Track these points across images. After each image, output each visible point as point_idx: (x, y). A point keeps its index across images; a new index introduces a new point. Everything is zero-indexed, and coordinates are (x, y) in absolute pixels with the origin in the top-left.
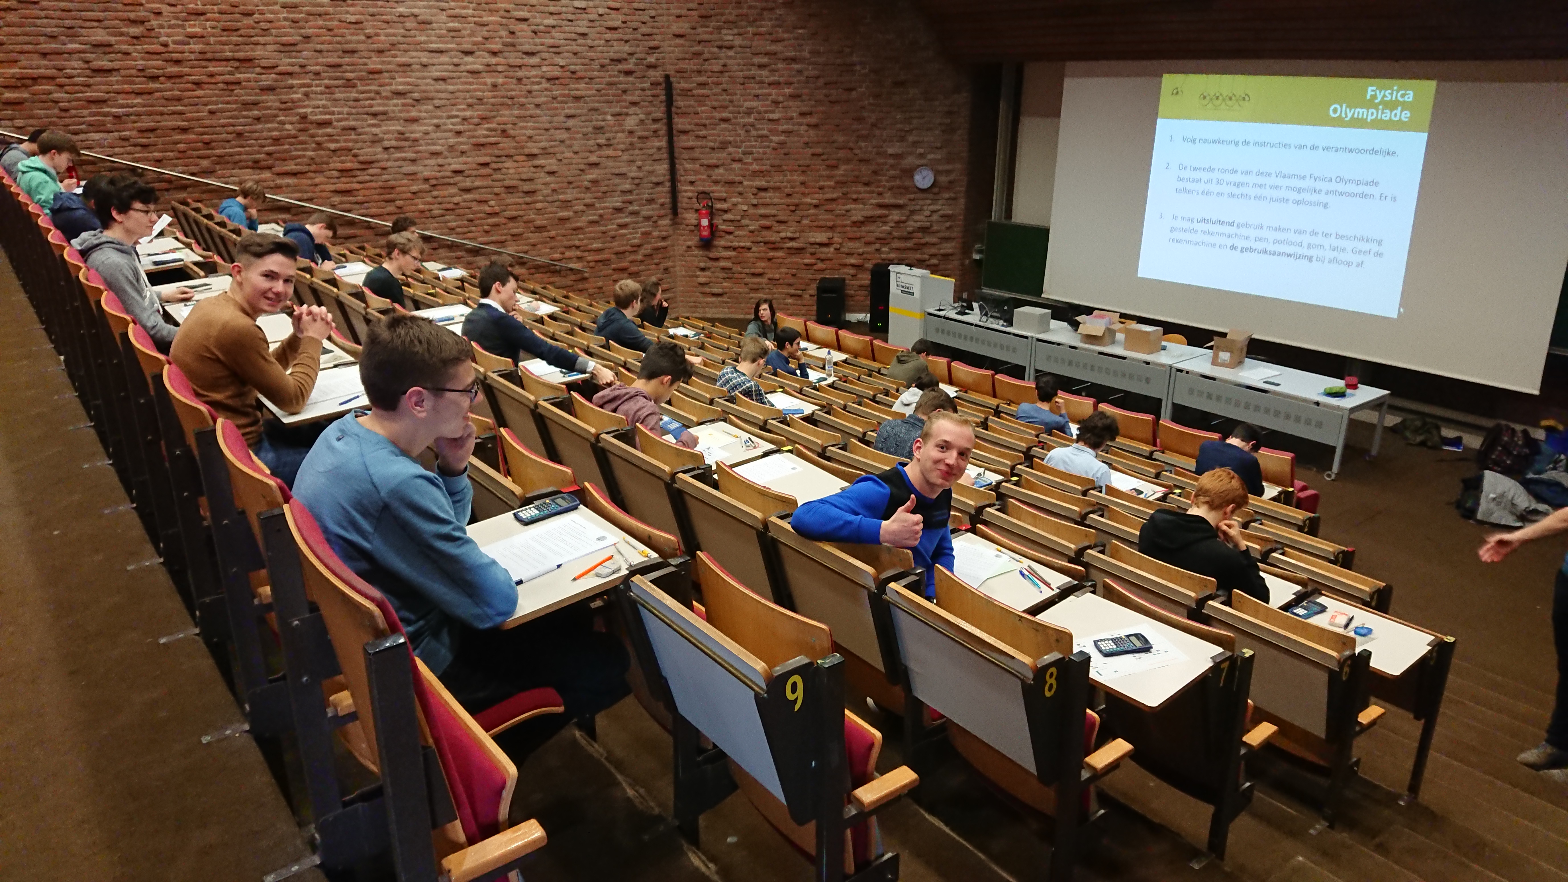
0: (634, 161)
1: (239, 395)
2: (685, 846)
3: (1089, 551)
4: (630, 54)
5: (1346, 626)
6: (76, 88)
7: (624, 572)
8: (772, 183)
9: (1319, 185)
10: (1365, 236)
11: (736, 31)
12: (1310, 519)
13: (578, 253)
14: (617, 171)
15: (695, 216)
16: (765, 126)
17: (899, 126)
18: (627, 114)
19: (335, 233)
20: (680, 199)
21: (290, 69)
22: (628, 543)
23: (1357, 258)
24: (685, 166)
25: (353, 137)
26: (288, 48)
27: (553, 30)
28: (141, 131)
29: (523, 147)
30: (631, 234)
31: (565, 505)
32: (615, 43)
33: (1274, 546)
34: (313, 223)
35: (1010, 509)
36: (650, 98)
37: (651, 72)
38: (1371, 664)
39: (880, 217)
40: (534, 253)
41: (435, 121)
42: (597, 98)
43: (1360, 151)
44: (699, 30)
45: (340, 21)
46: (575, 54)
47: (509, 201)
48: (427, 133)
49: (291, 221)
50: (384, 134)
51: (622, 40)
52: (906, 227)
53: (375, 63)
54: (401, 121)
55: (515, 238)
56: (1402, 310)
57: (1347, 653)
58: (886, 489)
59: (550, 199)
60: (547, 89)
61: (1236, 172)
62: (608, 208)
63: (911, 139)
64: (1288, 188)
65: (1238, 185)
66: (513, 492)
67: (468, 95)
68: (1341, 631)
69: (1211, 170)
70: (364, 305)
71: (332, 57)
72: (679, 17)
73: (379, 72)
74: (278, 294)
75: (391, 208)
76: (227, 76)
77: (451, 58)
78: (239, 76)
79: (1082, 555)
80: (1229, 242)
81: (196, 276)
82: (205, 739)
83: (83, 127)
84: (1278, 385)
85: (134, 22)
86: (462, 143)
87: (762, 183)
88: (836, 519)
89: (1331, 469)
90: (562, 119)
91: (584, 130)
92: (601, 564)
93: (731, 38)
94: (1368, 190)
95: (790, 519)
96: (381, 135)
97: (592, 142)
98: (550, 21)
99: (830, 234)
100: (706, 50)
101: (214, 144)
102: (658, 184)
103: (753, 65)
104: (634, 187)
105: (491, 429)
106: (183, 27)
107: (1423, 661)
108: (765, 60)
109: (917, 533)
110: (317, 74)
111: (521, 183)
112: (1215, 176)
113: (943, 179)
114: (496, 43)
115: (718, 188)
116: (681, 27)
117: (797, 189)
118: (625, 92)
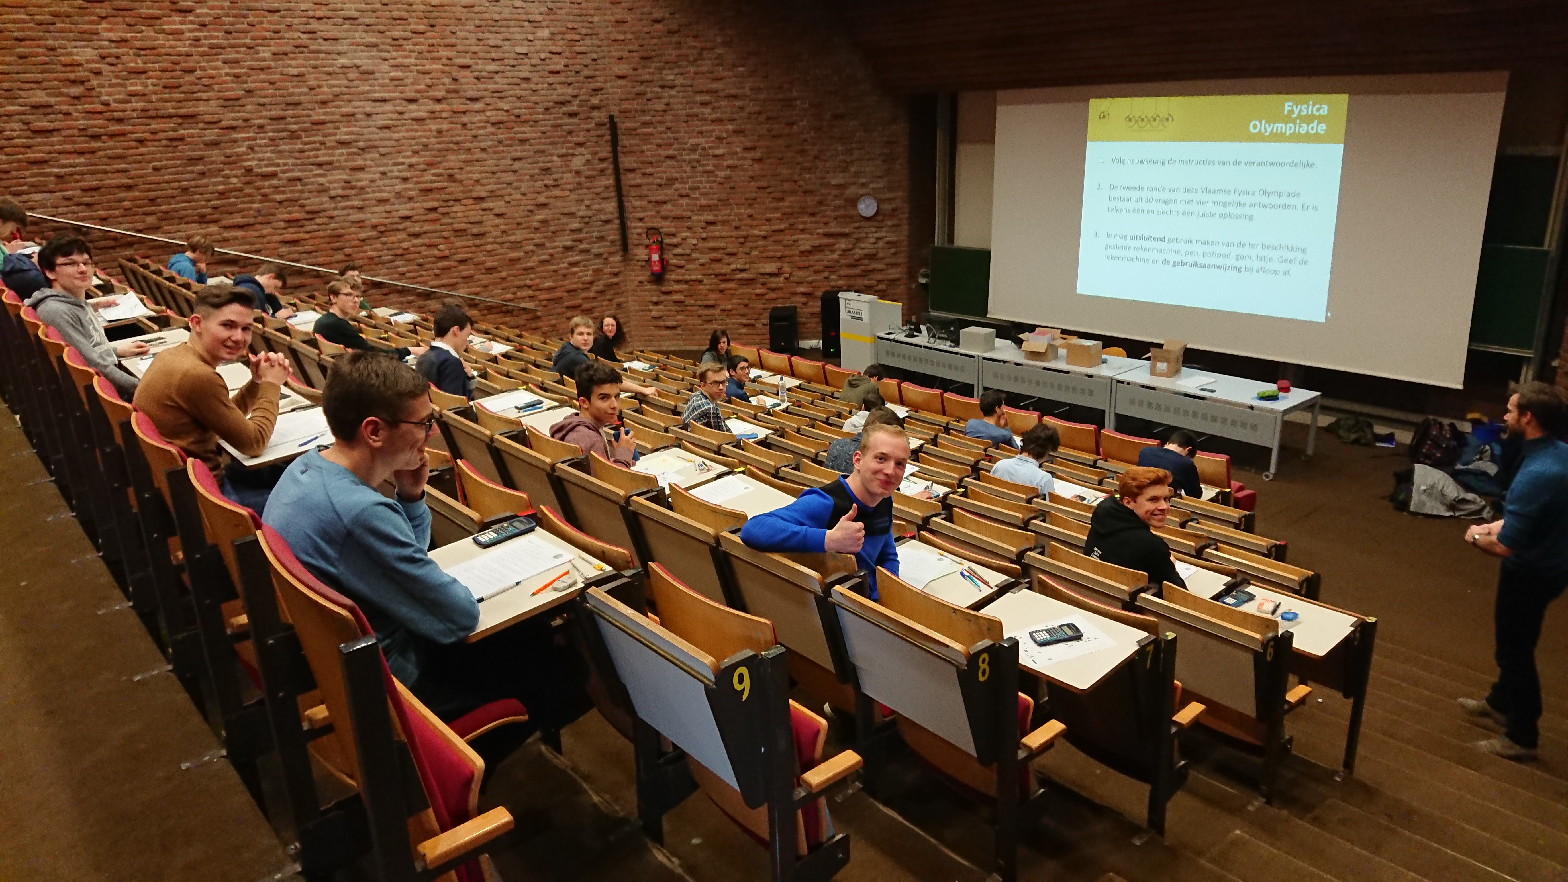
0: (582, 201)
1: (202, 441)
2: (650, 844)
3: (1029, 553)
4: (573, 96)
5: (1274, 612)
6: (16, 149)
7: (580, 585)
8: (719, 217)
9: (1243, 199)
10: (1290, 246)
11: (677, 71)
12: (1245, 516)
13: (531, 293)
14: (566, 211)
15: (646, 251)
16: (711, 162)
17: (841, 157)
18: (573, 155)
19: (284, 283)
20: (630, 236)
21: (233, 123)
22: (583, 559)
23: (1284, 267)
24: (633, 203)
25: (300, 187)
26: (230, 102)
27: (496, 76)
28: (84, 190)
29: (470, 191)
30: (582, 271)
31: (522, 527)
32: (558, 86)
33: (1208, 542)
34: (262, 274)
35: (955, 518)
36: (595, 139)
37: (595, 114)
38: (1294, 645)
39: (827, 245)
40: (486, 294)
41: (382, 169)
42: (543, 140)
43: (1281, 164)
44: (640, 71)
45: (282, 74)
46: (519, 98)
47: (458, 244)
48: (373, 181)
49: (240, 273)
50: (331, 183)
51: (564, 83)
52: (854, 254)
53: (319, 114)
54: (347, 170)
55: (466, 280)
56: (1329, 314)
57: (1270, 635)
58: (830, 501)
59: (499, 240)
60: (492, 134)
61: (1164, 189)
62: (558, 247)
63: (852, 169)
64: (1214, 203)
65: (1166, 202)
66: (471, 519)
67: (413, 142)
68: (1269, 616)
69: (1140, 188)
70: (317, 351)
71: (275, 110)
72: (621, 59)
73: (324, 123)
74: (236, 342)
75: (339, 256)
76: (170, 133)
77: (395, 106)
78: (182, 132)
79: (1023, 557)
80: (1162, 257)
81: (149, 330)
82: (184, 766)
83: (25, 188)
84: (1213, 391)
85: (74, 82)
86: (410, 189)
87: (710, 218)
88: (783, 531)
89: (1268, 470)
90: (509, 162)
91: (531, 172)
92: (557, 579)
93: (672, 77)
94: (1291, 201)
95: (739, 534)
96: (327, 185)
97: (539, 183)
98: (493, 67)
99: (779, 264)
100: (648, 90)
101: (159, 200)
102: (607, 222)
103: (695, 103)
104: (583, 225)
105: (448, 461)
106: (124, 86)
107: (1347, 641)
108: (707, 98)
109: (859, 539)
110: (261, 127)
111: (469, 226)
112: (1145, 194)
113: (887, 207)
114: (440, 91)
115: (667, 223)
116: (623, 68)
117: (745, 222)
118: (570, 133)
